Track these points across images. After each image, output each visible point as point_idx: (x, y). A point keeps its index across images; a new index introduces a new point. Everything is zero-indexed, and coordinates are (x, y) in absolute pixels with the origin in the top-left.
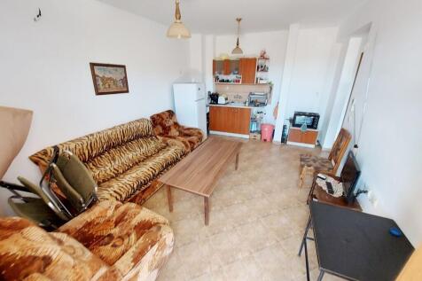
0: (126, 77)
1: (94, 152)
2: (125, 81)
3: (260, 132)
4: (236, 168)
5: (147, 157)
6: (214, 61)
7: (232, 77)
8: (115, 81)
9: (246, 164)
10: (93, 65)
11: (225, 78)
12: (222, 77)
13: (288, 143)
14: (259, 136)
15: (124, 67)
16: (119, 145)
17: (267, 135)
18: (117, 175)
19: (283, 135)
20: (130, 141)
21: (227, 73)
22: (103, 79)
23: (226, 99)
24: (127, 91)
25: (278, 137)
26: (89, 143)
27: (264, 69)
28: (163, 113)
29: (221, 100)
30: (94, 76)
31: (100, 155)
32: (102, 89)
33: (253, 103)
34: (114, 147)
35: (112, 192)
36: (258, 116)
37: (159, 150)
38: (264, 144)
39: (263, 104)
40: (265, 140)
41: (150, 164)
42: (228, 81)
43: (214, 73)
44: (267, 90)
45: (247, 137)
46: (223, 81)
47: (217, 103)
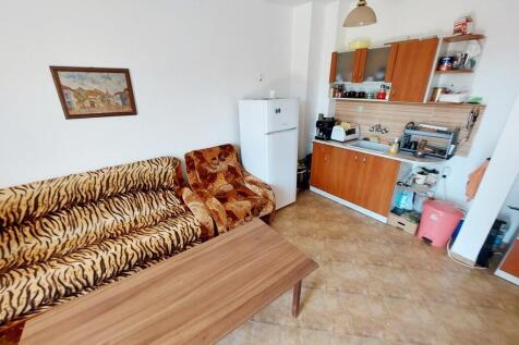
0: (130, 88)
2: (129, 96)
3: (417, 218)
6: (336, 56)
7: (370, 86)
8: (104, 97)
10: (55, 70)
11: (357, 87)
12: (350, 86)
13: (499, 273)
14: (410, 227)
15: (126, 72)
21: (358, 79)
22: (78, 93)
23: (349, 132)
24: (134, 112)
25: (468, 246)
27: (458, 65)
28: (210, 150)
29: (338, 133)
30: (60, 89)
32: (76, 109)
36: (421, 179)
38: (422, 254)
40: (427, 241)
42: (362, 95)
43: (333, 79)
44: (461, 118)
45: (383, 219)
46: (352, 95)
47: (329, 139)
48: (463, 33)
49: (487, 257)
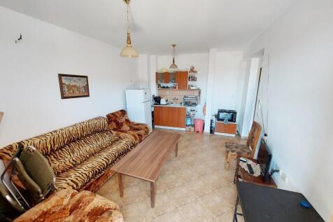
0: (87, 85)
1: (56, 146)
2: (87, 87)
3: (194, 126)
4: (176, 155)
5: (102, 149)
6: (157, 73)
7: (170, 85)
8: (78, 88)
9: (184, 151)
10: (61, 76)
11: (165, 85)
12: (162, 85)
13: (216, 133)
14: (192, 129)
15: (86, 77)
16: (78, 139)
17: (199, 128)
18: (75, 166)
19: (211, 127)
20: (88, 135)
21: (167, 82)
22: (68, 86)
23: (167, 101)
24: (88, 96)
25: (207, 130)
26: (52, 138)
27: (194, 79)
28: (117, 112)
29: (163, 102)
30: (61, 84)
31: (61, 148)
32: (67, 94)
33: (187, 104)
34: (74, 141)
35: (69, 182)
36: (192, 113)
37: (113, 143)
38: (198, 135)
39: (195, 104)
40: (198, 132)
41: (105, 155)
42: (168, 87)
43: (157, 82)
44: (196, 93)
45: (184, 129)
46: (164, 87)
47: (160, 104)
48: (192, 70)
49: (212, 132)
